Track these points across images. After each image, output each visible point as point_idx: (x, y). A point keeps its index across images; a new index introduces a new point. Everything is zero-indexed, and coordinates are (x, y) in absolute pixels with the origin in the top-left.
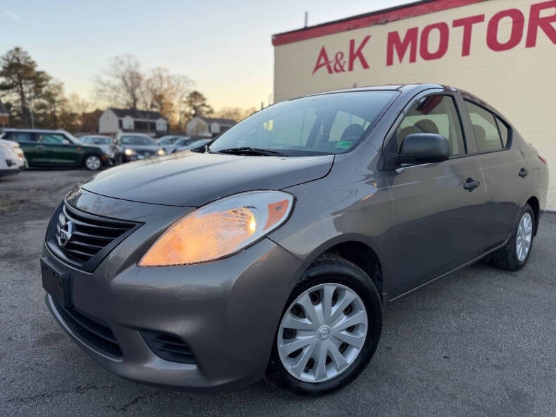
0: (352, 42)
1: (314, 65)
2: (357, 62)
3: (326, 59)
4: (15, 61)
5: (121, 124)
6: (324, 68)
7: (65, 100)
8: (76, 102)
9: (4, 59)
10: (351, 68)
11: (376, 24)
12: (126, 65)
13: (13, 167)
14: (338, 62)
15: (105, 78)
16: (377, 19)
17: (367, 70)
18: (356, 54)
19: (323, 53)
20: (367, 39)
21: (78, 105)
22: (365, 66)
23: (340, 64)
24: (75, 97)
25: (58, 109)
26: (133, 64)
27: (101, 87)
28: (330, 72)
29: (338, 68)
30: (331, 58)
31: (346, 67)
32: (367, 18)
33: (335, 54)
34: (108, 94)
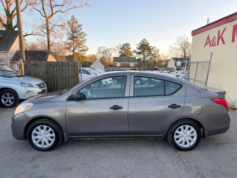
0: (219, 31)
1: (205, 43)
2: (220, 41)
3: (209, 40)
4: (143, 44)
5: (176, 64)
6: (208, 44)
7: (159, 56)
8: (163, 56)
9: (140, 43)
10: (218, 44)
11: (229, 22)
12: (182, 39)
13: (107, 84)
14: (213, 41)
15: (173, 46)
16: (229, 20)
17: (224, 45)
18: (220, 37)
19: (208, 38)
20: (225, 29)
21: (164, 57)
22: (224, 43)
23: (214, 43)
24: (163, 54)
25: (156, 59)
26: (185, 38)
27: (172, 49)
28: (210, 46)
29: (213, 44)
30: (211, 40)
31: (216, 44)
32: (225, 19)
33: (212, 38)
34: (174, 52)
